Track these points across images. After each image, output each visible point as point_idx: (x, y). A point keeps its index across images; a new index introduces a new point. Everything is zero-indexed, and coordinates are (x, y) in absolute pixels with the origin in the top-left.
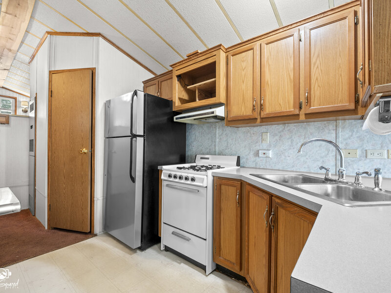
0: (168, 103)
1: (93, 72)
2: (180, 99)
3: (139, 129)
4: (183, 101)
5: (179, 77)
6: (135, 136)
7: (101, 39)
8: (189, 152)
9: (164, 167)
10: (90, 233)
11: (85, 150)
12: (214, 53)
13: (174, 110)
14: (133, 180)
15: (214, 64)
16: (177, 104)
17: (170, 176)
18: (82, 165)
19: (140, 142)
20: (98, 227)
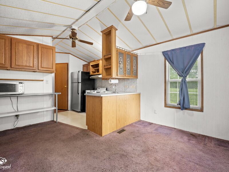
0: (89, 73)
1: (67, 64)
2: (92, 72)
3: (80, 81)
4: (93, 72)
5: (92, 66)
6: (79, 83)
7: (70, 54)
8: (96, 87)
9: (86, 91)
10: (67, 110)
11: (66, 86)
12: (99, 61)
13: (90, 75)
14: (78, 94)
15: (98, 64)
16: (91, 73)
17: (87, 93)
18: (65, 91)
19: (80, 84)
20: (69, 108)
